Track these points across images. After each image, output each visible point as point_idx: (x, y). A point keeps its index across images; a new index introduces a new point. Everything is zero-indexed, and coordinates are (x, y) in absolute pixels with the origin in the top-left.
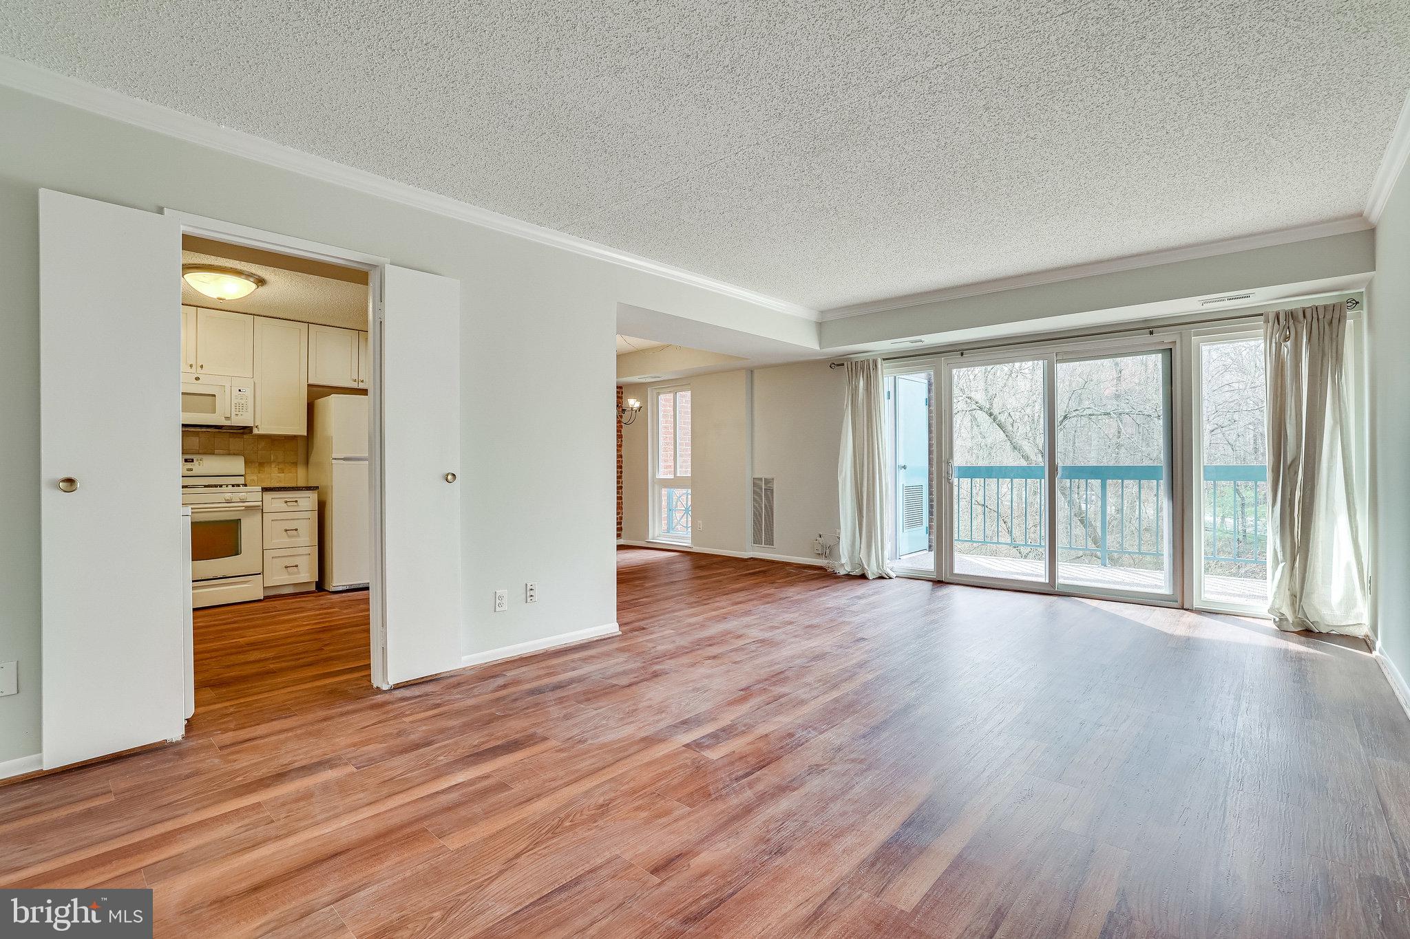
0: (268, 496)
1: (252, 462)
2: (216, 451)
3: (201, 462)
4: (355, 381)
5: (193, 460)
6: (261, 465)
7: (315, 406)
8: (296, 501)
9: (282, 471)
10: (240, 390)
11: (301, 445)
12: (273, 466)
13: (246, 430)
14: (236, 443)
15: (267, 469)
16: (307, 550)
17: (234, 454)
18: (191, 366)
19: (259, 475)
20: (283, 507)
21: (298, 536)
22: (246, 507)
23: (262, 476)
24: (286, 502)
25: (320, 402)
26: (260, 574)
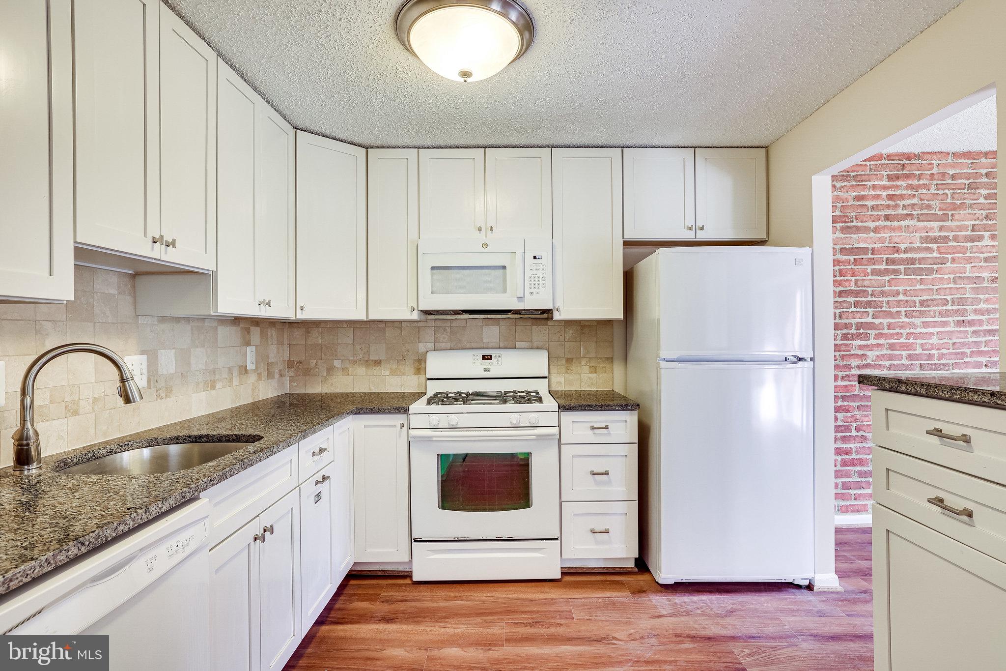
0: (568, 418)
1: (558, 358)
2: (518, 344)
3: (499, 359)
4: (690, 229)
5: (491, 356)
6: (569, 361)
7: (635, 274)
8: (607, 428)
9: (594, 370)
10: (535, 257)
11: (618, 332)
12: (583, 363)
13: (546, 314)
14: (539, 333)
15: (575, 367)
16: (622, 507)
17: (538, 348)
18: (480, 229)
19: (567, 375)
20: (590, 436)
21: (609, 483)
22: (537, 436)
23: (570, 377)
24: (593, 428)
25: (643, 266)
26: (557, 539)
